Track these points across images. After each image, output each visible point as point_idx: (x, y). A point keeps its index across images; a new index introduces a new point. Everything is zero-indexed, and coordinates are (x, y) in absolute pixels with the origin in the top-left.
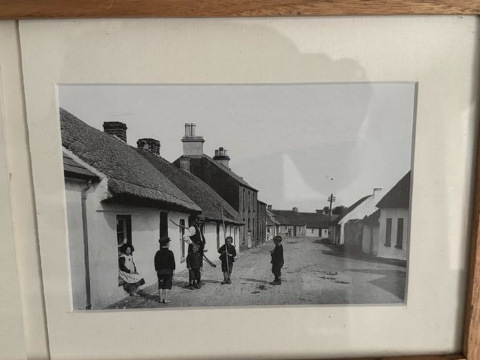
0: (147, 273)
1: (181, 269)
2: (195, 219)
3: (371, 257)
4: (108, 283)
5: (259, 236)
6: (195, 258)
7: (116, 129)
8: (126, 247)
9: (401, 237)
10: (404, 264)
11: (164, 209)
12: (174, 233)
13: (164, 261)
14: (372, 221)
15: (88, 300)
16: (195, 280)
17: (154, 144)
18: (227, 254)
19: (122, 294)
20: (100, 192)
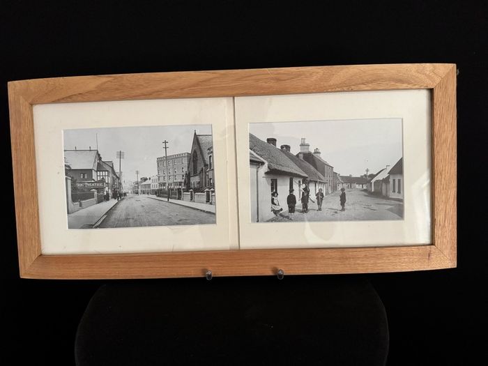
0: (284, 206)
1: (299, 203)
2: (305, 180)
3: (387, 198)
4: (267, 210)
5: (334, 188)
6: (305, 199)
7: (272, 141)
8: (274, 194)
9: (400, 188)
10: (402, 201)
11: (292, 176)
12: (296, 187)
13: (291, 200)
14: (386, 181)
15: (257, 218)
16: (305, 209)
17: (288, 147)
18: (320, 196)
19: (273, 215)
20: (264, 169)
